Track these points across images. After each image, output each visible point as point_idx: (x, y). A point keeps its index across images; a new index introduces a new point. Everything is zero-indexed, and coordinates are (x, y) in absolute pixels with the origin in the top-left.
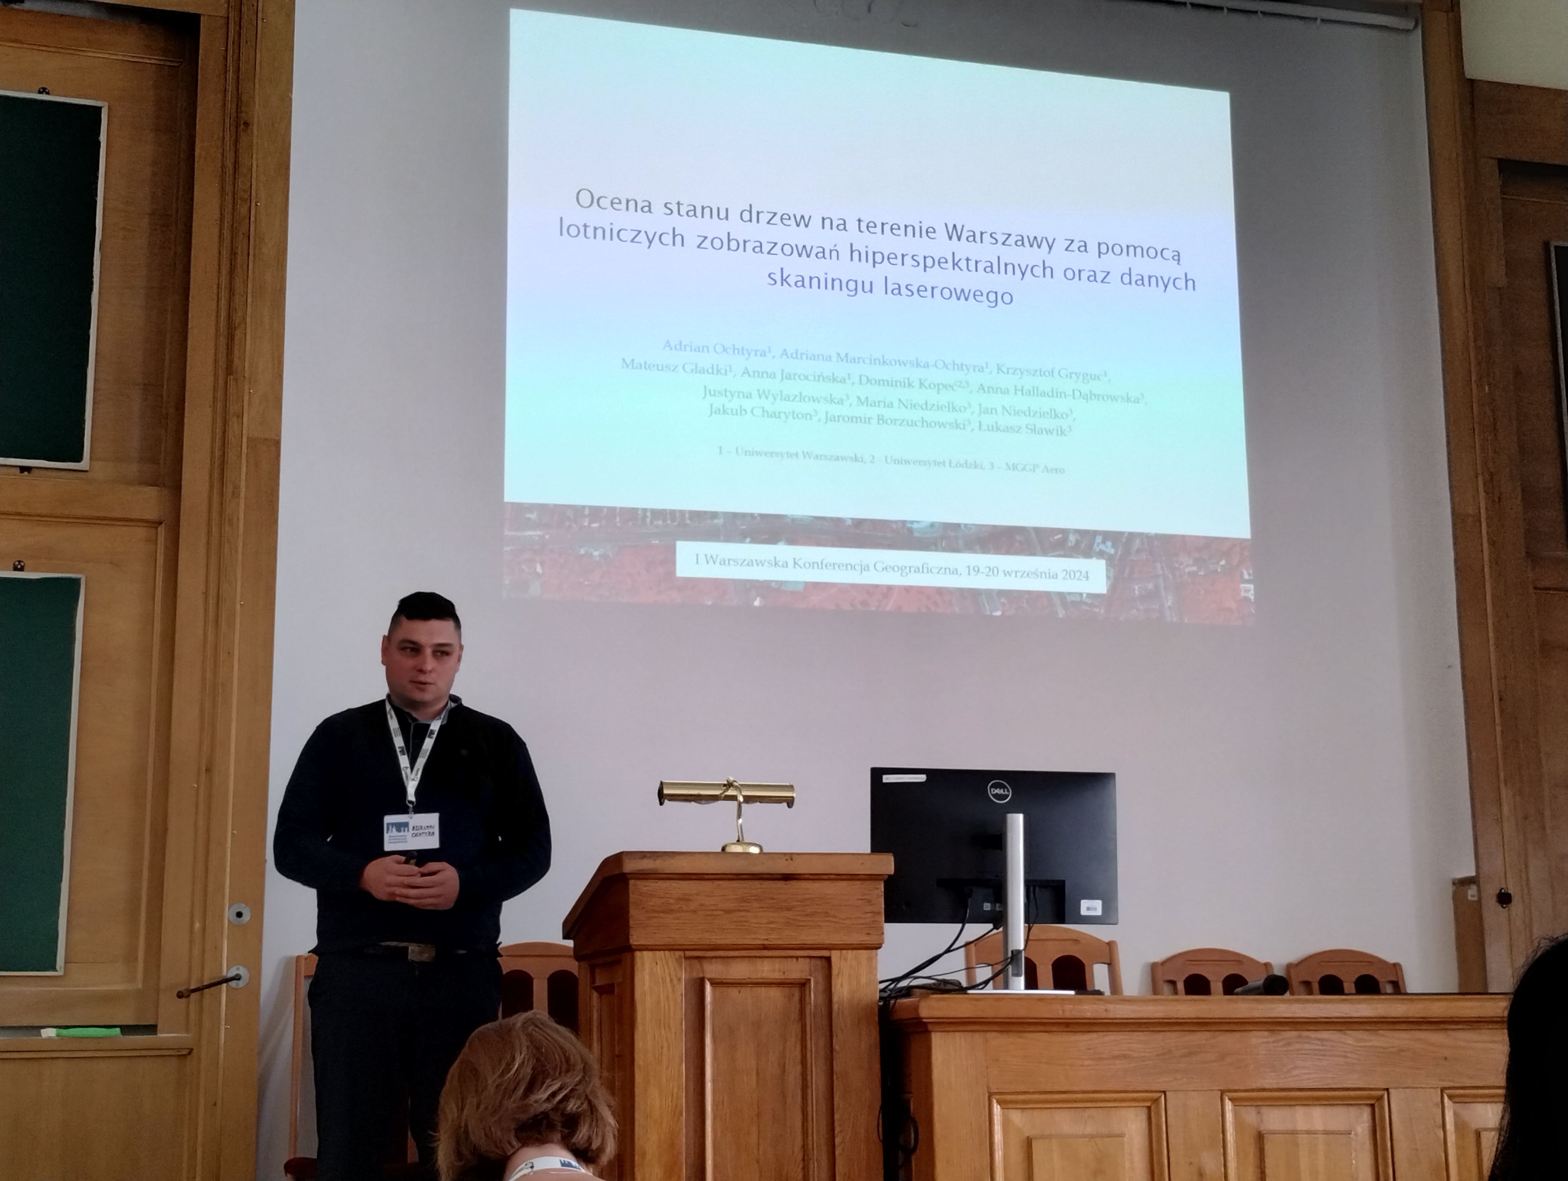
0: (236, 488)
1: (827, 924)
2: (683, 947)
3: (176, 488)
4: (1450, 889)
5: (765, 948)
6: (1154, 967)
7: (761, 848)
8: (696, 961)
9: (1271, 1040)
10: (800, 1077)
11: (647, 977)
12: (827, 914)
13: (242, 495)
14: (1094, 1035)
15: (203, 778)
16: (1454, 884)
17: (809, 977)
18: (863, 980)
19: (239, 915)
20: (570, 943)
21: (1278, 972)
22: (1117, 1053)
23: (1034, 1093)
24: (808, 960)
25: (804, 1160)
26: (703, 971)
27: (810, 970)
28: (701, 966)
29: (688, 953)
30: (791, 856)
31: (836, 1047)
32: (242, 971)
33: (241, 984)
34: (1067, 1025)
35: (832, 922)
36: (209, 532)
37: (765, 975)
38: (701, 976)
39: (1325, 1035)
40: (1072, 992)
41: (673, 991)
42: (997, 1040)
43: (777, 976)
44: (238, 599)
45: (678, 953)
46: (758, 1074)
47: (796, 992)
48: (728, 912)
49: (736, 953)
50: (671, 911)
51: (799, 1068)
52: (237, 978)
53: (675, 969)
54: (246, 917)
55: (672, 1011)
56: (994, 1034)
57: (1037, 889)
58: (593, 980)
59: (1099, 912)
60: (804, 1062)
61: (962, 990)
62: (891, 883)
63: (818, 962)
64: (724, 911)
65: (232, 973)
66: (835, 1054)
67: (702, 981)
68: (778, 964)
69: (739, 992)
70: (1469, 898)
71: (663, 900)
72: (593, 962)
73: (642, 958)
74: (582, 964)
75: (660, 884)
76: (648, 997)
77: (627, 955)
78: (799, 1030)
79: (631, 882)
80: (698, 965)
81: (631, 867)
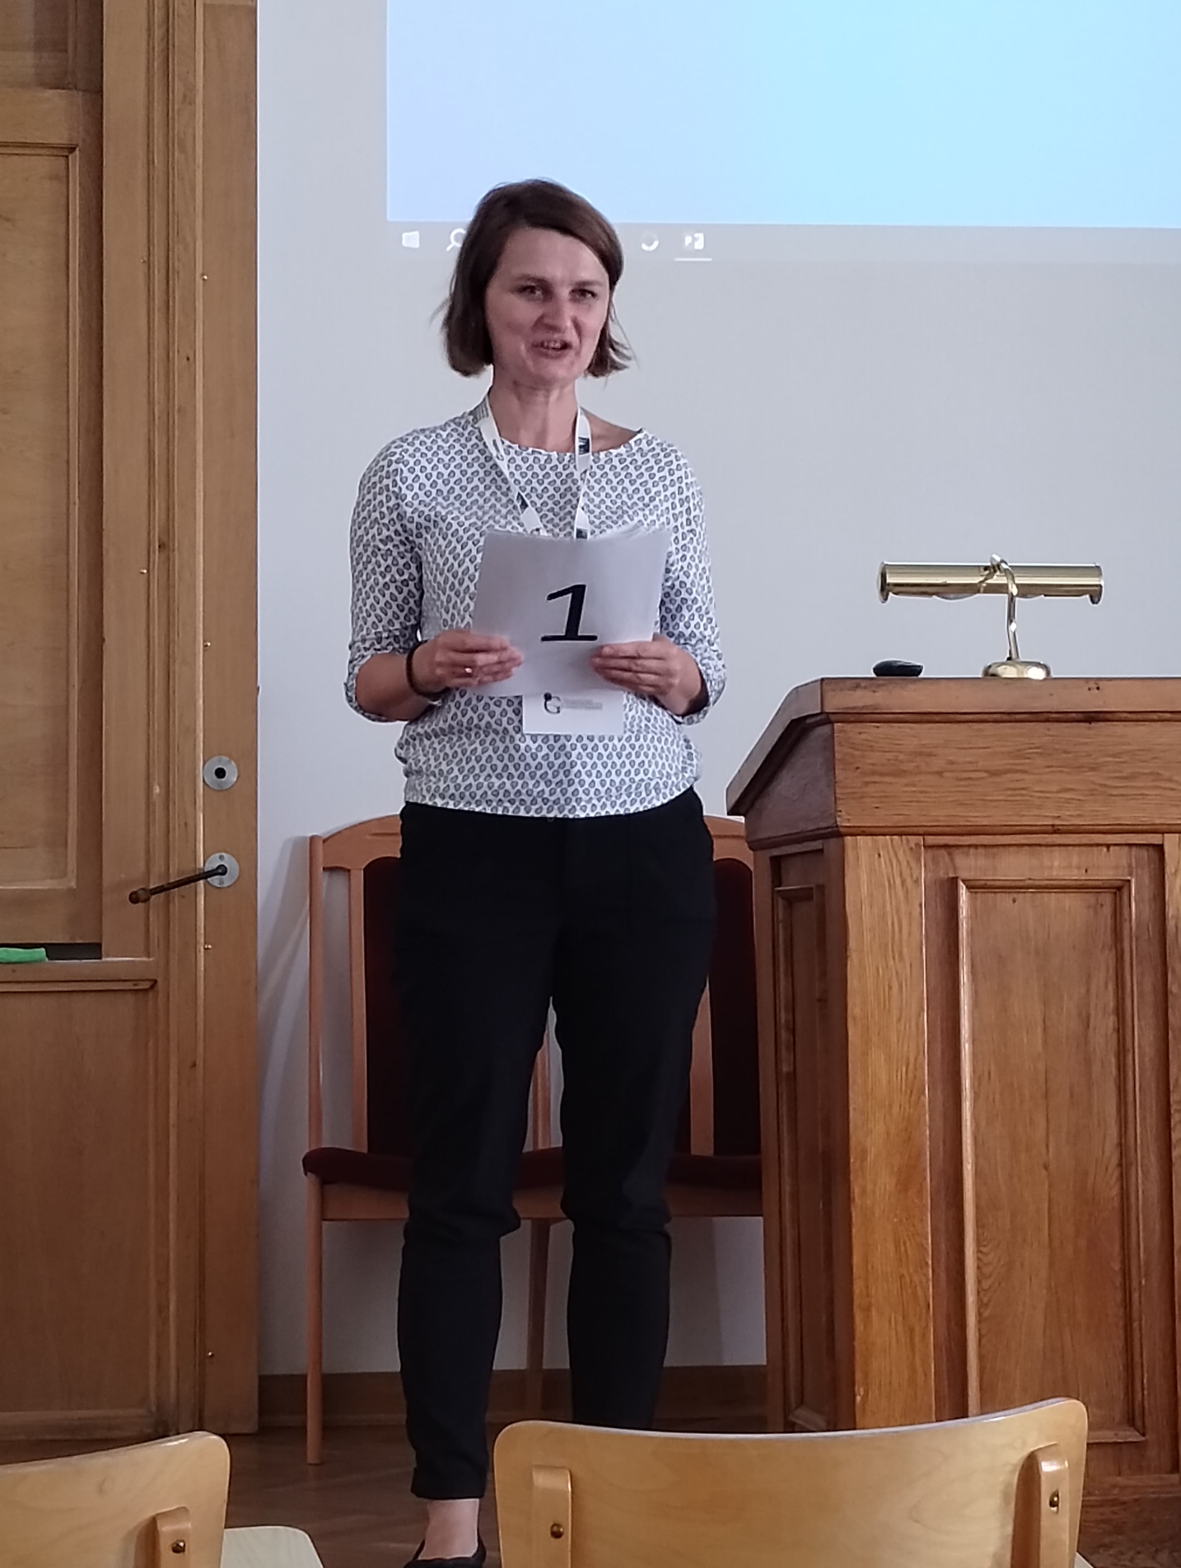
0: (191, 89)
1: (1157, 792)
2: (921, 830)
3: (96, 92)
5: (1055, 830)
7: (1048, 673)
8: (943, 852)
10: (1115, 1036)
11: (864, 877)
12: (1157, 776)
13: (199, 99)
15: (156, 556)
17: (1129, 878)
19: (220, 773)
20: (741, 819)
24: (1126, 848)
25: (1120, 1165)
26: (955, 869)
27: (1130, 866)
28: (952, 860)
29: (931, 840)
30: (1097, 683)
31: (1173, 988)
32: (228, 861)
33: (227, 880)
35: (1165, 789)
36: (150, 163)
37: (1055, 874)
38: (951, 875)
41: (907, 898)
43: (1075, 875)
44: (199, 270)
45: (913, 840)
46: (1045, 1029)
47: (1107, 899)
48: (995, 773)
49: (1008, 839)
50: (900, 773)
51: (1112, 1020)
52: (221, 871)
53: (908, 862)
54: (232, 776)
55: (905, 931)
58: (777, 878)
60: (1120, 1012)
63: (1144, 853)
64: (986, 771)
65: (213, 863)
66: (1170, 998)
67: (953, 883)
68: (1076, 857)
69: (1014, 901)
71: (889, 756)
72: (776, 852)
73: (856, 847)
74: (759, 853)
75: (884, 728)
76: (866, 909)
77: (831, 845)
78: (1112, 962)
79: (837, 726)
80: (947, 858)
81: (836, 702)
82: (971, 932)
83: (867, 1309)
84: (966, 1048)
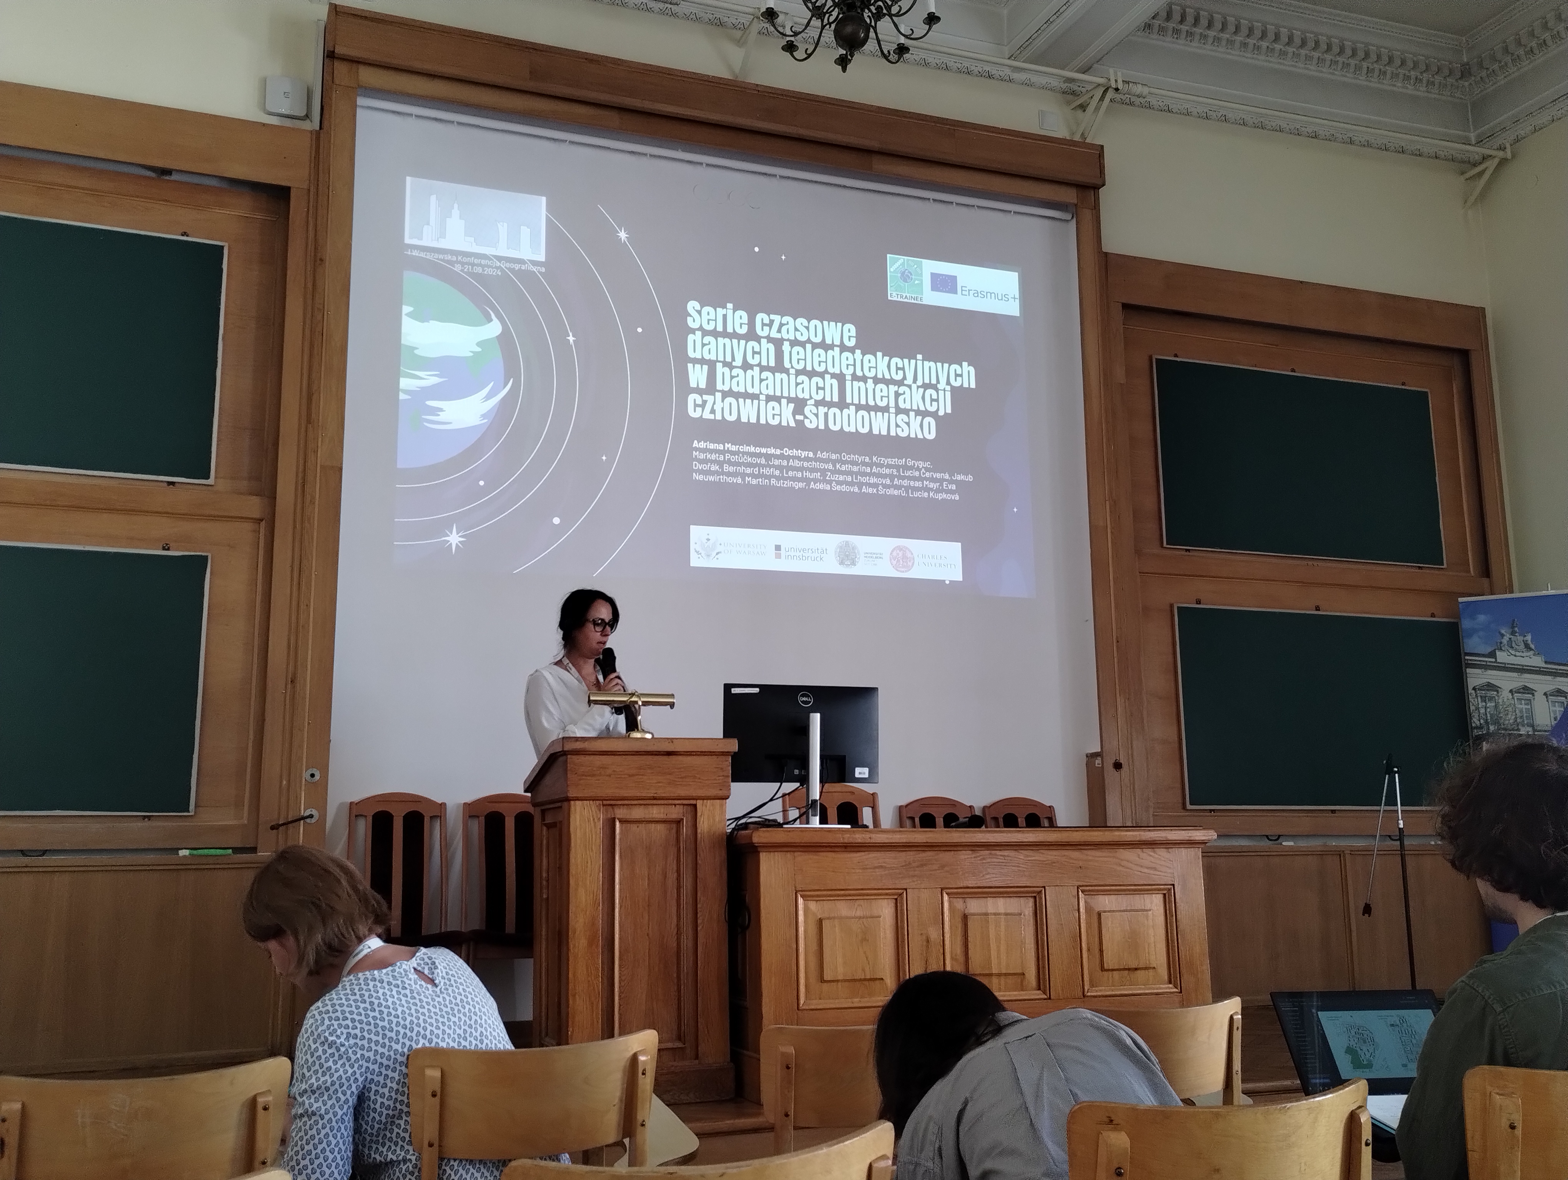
0: (313, 498)
1: (694, 783)
2: (602, 798)
3: (272, 497)
4: (1085, 759)
5: (655, 798)
6: (900, 807)
7: (653, 735)
8: (610, 808)
9: (973, 856)
10: (676, 881)
11: (578, 817)
12: (695, 777)
13: (317, 503)
14: (863, 853)
15: (289, 686)
16: (1087, 756)
18: (717, 820)
19: (313, 775)
20: (529, 795)
21: (978, 812)
22: (876, 865)
23: (824, 890)
24: (682, 807)
25: (677, 934)
26: (614, 814)
27: (683, 813)
28: (614, 811)
29: (605, 802)
30: (672, 740)
31: (699, 862)
32: (314, 812)
33: (313, 820)
34: (846, 847)
35: (697, 782)
36: (295, 527)
37: (654, 816)
38: (613, 816)
39: (1006, 853)
40: (849, 826)
41: (595, 826)
42: (802, 858)
43: (662, 816)
44: (313, 571)
45: (598, 802)
46: (649, 879)
47: (674, 826)
48: (630, 776)
49: (636, 802)
50: (594, 775)
51: (675, 875)
52: (311, 816)
53: (596, 812)
54: (317, 777)
55: (594, 840)
56: (799, 853)
57: (828, 761)
58: (543, 819)
59: (866, 776)
60: (678, 871)
61: (780, 825)
62: (735, 757)
63: (689, 808)
64: (628, 775)
65: (307, 813)
66: (698, 866)
67: (613, 820)
68: (662, 809)
69: (638, 827)
70: (1097, 765)
71: (589, 768)
72: (543, 808)
73: (575, 805)
74: (537, 808)
75: (588, 757)
76: (578, 830)
77: (566, 804)
78: (676, 851)
79: (569, 756)
80: (611, 810)
81: (569, 747)
82: (620, 839)
83: (574, 996)
84: (617, 887)
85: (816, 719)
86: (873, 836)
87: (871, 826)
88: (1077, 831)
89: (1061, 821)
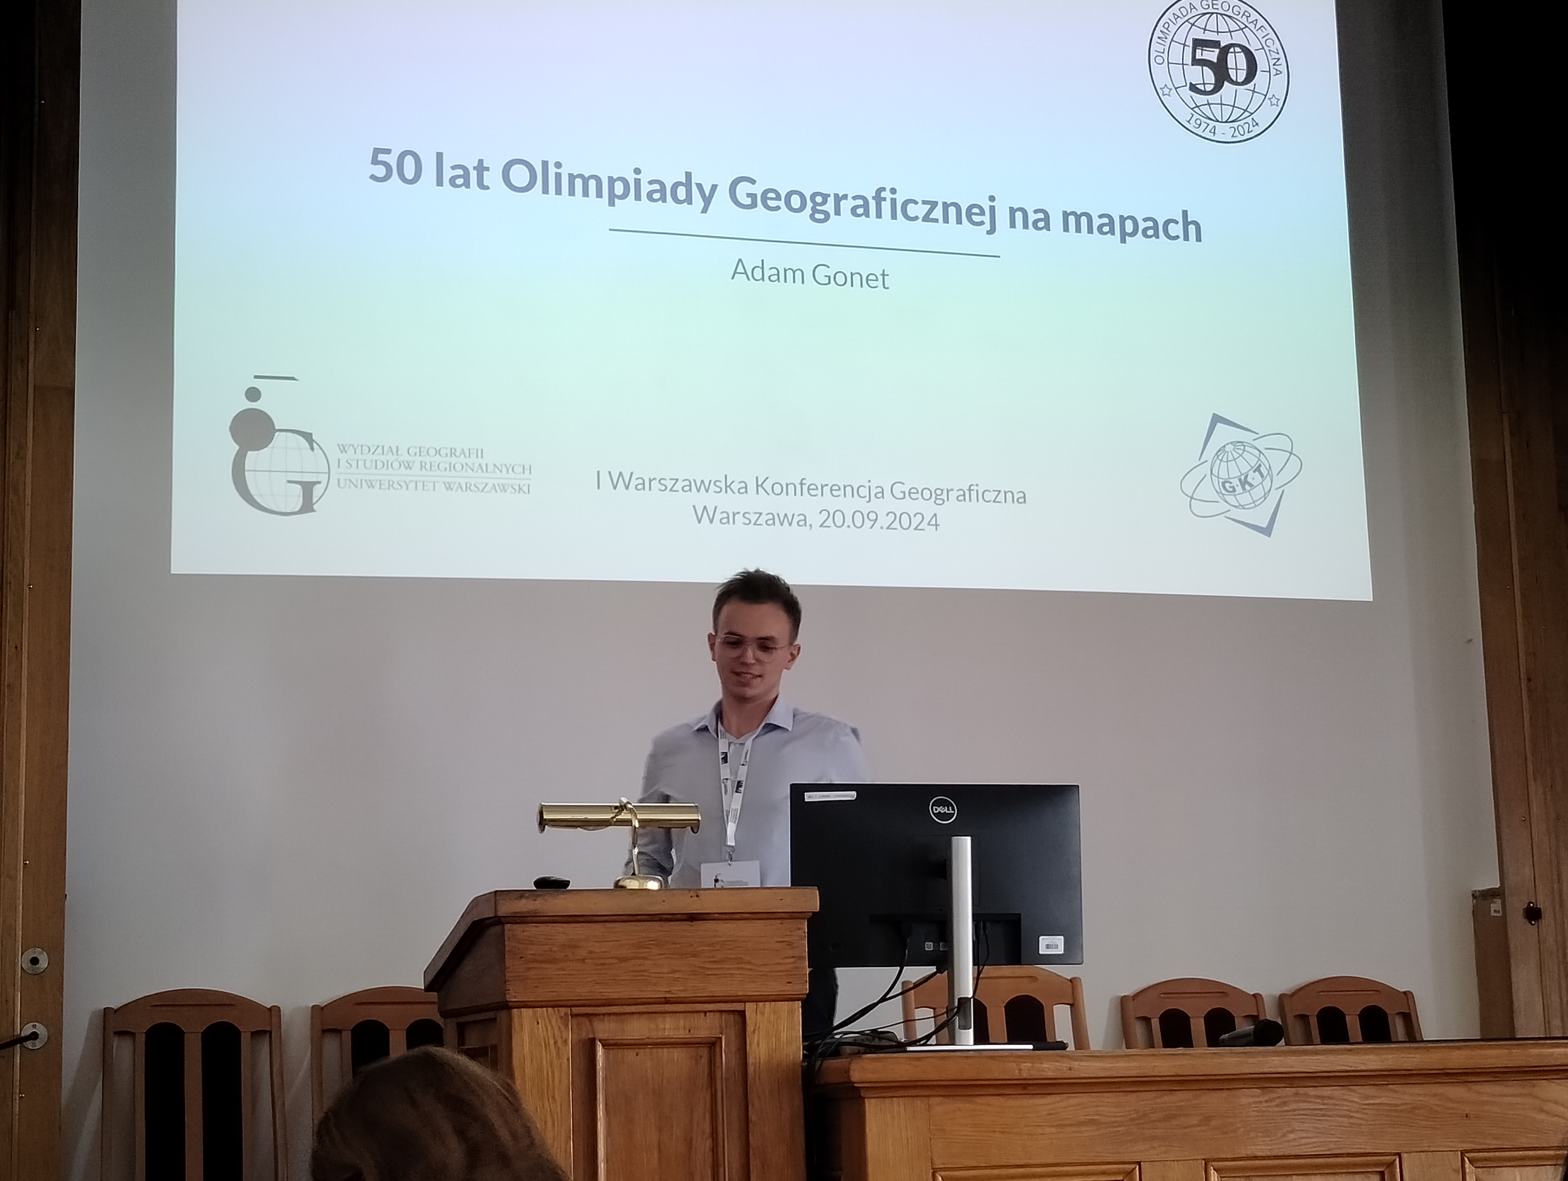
1: (741, 972)
2: (570, 1003)
4: (1470, 903)
5: (667, 1001)
6: (1124, 1001)
8: (584, 1019)
9: (1263, 1099)
10: (711, 1154)
11: (526, 1039)
12: (740, 960)
14: (1057, 1098)
16: (1474, 897)
17: (721, 1036)
18: (784, 1036)
19: (34, 961)
20: (435, 995)
21: (1270, 1011)
22: (1082, 1118)
23: (986, 1168)
24: (718, 1015)
26: (594, 1033)
27: (721, 1027)
28: (591, 1025)
29: (576, 1010)
31: (753, 1117)
32: (41, 1029)
33: (38, 1044)
34: (1025, 1086)
35: (746, 969)
37: (667, 1034)
38: (591, 1036)
39: (1326, 1091)
40: (1031, 1047)
41: (558, 1054)
42: (941, 1107)
43: (681, 1034)
44: (26, 582)
45: (563, 1010)
46: (660, 1151)
47: (704, 1052)
48: (622, 960)
49: (632, 1009)
50: (553, 961)
51: (709, 1143)
52: (34, 1036)
53: (559, 1028)
54: (44, 964)
55: (557, 1080)
56: (938, 1100)
57: (988, 925)
58: (462, 1041)
59: (1060, 951)
60: (714, 1135)
61: (900, 1047)
62: (814, 920)
63: (731, 1017)
64: (618, 958)
65: (27, 1031)
66: (751, 1125)
67: (592, 1042)
68: (681, 1021)
69: (637, 1055)
70: (1493, 914)
71: (546, 948)
72: (462, 1020)
73: (520, 1017)
74: (449, 1020)
75: (542, 927)
76: (528, 1062)
77: (503, 1014)
78: (708, 1098)
79: (507, 926)
80: (588, 1023)
81: (506, 908)
82: (606, 1079)
84: (602, 1166)
85: (964, 847)
86: (1075, 1064)
87: (1071, 1047)
88: (1459, 1048)
89: (1429, 1028)
